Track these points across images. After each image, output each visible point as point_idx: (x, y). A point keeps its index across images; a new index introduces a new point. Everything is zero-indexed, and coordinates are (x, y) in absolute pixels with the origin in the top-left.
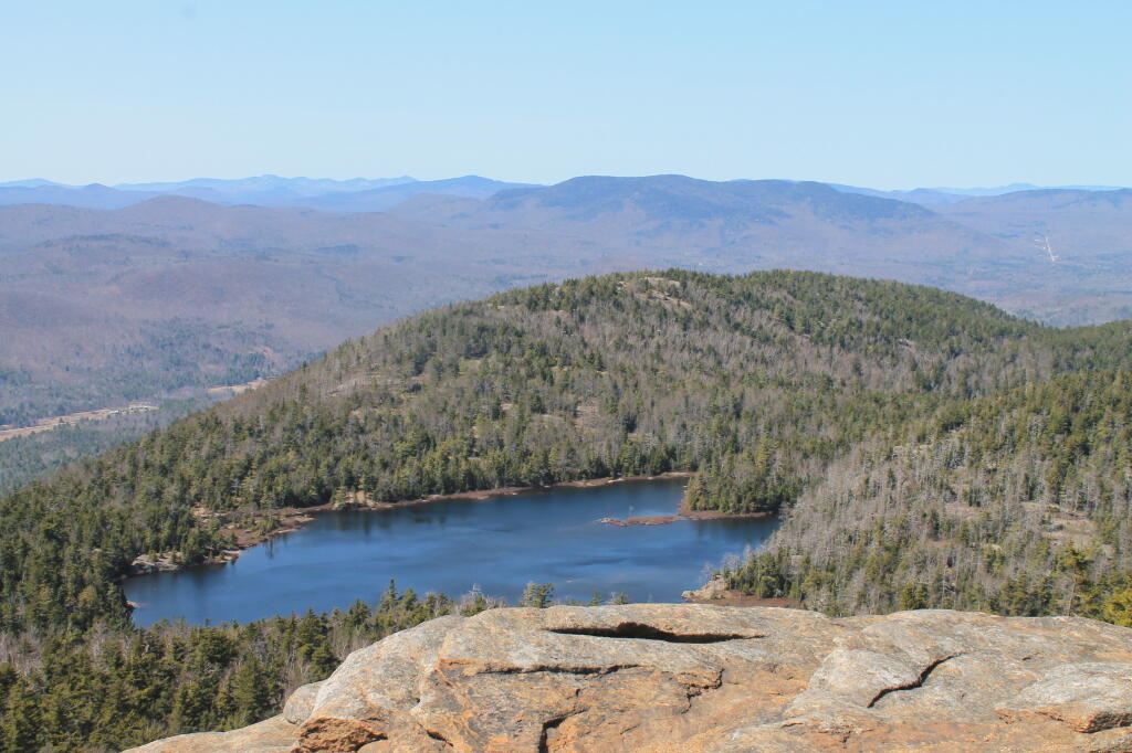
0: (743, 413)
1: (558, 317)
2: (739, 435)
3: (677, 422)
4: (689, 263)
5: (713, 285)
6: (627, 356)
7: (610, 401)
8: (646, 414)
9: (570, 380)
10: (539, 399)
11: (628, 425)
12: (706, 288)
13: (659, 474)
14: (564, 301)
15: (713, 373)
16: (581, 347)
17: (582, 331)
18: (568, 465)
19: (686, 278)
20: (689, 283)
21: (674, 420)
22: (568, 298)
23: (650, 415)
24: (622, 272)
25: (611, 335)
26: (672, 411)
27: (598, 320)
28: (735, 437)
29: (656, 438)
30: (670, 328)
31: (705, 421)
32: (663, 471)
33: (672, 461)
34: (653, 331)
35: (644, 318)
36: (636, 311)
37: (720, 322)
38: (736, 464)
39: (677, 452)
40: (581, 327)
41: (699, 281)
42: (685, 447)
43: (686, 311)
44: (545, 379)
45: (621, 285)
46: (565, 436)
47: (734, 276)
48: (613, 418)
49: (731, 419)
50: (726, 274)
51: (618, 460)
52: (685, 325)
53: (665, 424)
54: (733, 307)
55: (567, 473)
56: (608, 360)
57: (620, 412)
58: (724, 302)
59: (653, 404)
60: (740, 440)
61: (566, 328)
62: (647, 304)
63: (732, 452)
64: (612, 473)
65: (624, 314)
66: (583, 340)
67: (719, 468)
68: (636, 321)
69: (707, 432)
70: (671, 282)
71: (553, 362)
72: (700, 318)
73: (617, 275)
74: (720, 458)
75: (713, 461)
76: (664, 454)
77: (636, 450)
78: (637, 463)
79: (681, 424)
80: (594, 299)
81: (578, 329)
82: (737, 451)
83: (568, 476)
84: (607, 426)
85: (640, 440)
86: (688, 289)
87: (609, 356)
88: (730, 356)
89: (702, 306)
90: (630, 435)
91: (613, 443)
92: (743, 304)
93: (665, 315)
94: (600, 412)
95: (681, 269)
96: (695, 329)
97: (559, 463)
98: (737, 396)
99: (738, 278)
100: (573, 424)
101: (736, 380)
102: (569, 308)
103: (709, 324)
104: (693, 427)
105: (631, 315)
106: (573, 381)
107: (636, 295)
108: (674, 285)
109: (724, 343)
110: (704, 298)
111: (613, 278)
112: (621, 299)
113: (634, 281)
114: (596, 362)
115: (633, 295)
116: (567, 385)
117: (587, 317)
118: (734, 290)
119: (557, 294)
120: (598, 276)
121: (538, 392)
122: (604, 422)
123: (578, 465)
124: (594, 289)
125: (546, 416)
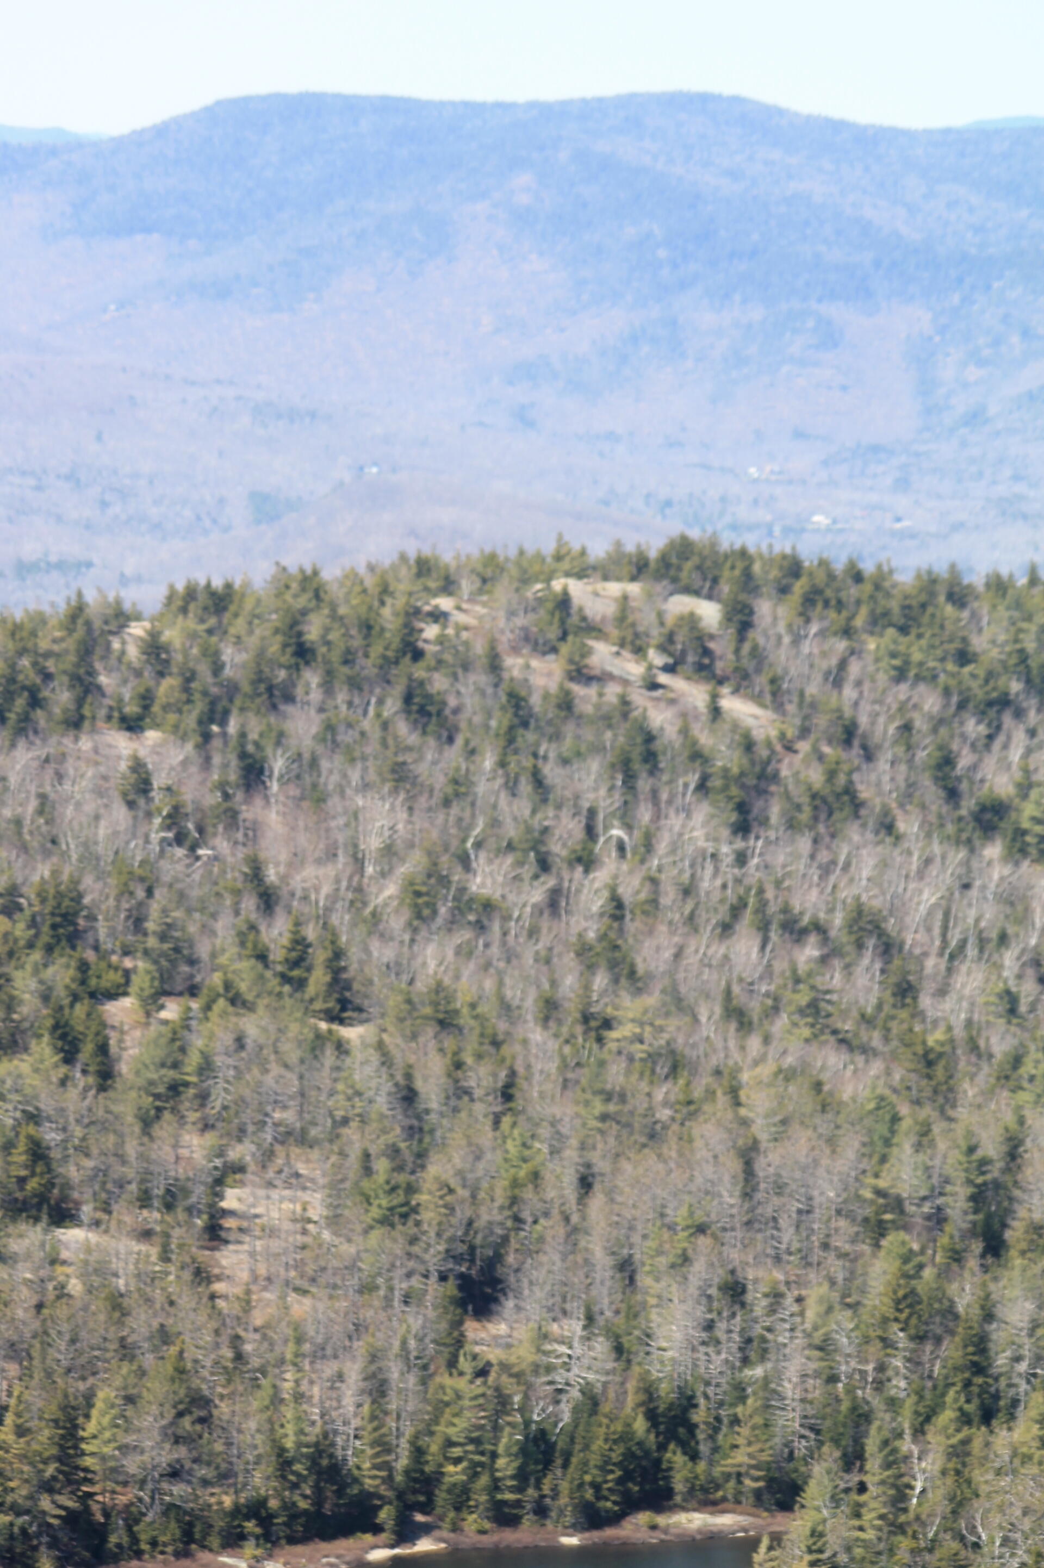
0: (1015, 1234)
1: (138, 766)
2: (998, 1335)
3: (699, 1269)
4: (763, 515)
5: (878, 621)
6: (465, 952)
7: (382, 1166)
8: (552, 1229)
9: (193, 1060)
10: (38, 1153)
11: (465, 1282)
12: (847, 632)
13: (615, 1519)
14: (167, 688)
15: (876, 1039)
16: (250, 904)
17: (254, 832)
18: (175, 1473)
19: (748, 582)
20: (764, 608)
21: (685, 1259)
22: (189, 678)
23: (574, 1232)
24: (447, 557)
25: (389, 852)
26: (679, 1215)
27: (331, 781)
28: (981, 1344)
29: (601, 1346)
30: (674, 822)
31: (837, 1268)
32: (630, 1505)
33: (676, 1457)
34: (590, 832)
35: (552, 772)
36: (510, 739)
37: (908, 794)
38: (981, 1477)
39: (699, 1416)
40: (249, 812)
41: (811, 599)
42: (740, 1392)
43: (749, 745)
44: (69, 1057)
45: (438, 616)
46: (164, 1336)
47: (976, 578)
48: (398, 1249)
49: (957, 1257)
50: (941, 569)
51: (418, 1452)
52: (742, 808)
53: (644, 1280)
54: (973, 727)
55: (170, 1509)
56: (372, 972)
57: (429, 1216)
58: (931, 702)
59: (586, 1183)
60: (1001, 1361)
61: (174, 818)
62: (566, 704)
63: (965, 1419)
64: (385, 1515)
65: (454, 755)
66: (256, 874)
67: (900, 1496)
68: (512, 788)
69: (844, 1319)
70: (680, 604)
71: (113, 977)
72: (816, 776)
73: (424, 567)
74: (907, 1445)
75: (874, 1463)
76: (640, 1425)
77: (503, 1401)
78: (505, 1466)
79: (719, 1276)
80: (312, 678)
81: (231, 818)
82: (987, 1416)
83: (174, 1529)
84: (367, 1288)
85: (524, 1355)
86: (756, 635)
87: (382, 953)
88: (956, 955)
89: (821, 721)
90: (472, 1329)
91: (394, 1371)
92: (1019, 714)
93: (650, 757)
94: (334, 1220)
95: (728, 541)
96: (792, 825)
97: (132, 1465)
98: (991, 1148)
99: (999, 586)
100: (202, 1275)
101: (986, 1074)
102: (191, 720)
103: (857, 805)
104: (776, 1296)
105: (488, 762)
106: (206, 1067)
107: (513, 664)
108: (692, 620)
109: (928, 897)
110: (837, 678)
111: (403, 585)
112: (439, 683)
113: (503, 593)
114: (318, 979)
115: (494, 665)
116: (175, 1089)
117: (278, 764)
118: (979, 643)
119: (133, 652)
120: (330, 574)
121: (34, 1118)
122: (352, 1267)
123: (225, 1476)
124: (313, 631)
125: (73, 1236)
